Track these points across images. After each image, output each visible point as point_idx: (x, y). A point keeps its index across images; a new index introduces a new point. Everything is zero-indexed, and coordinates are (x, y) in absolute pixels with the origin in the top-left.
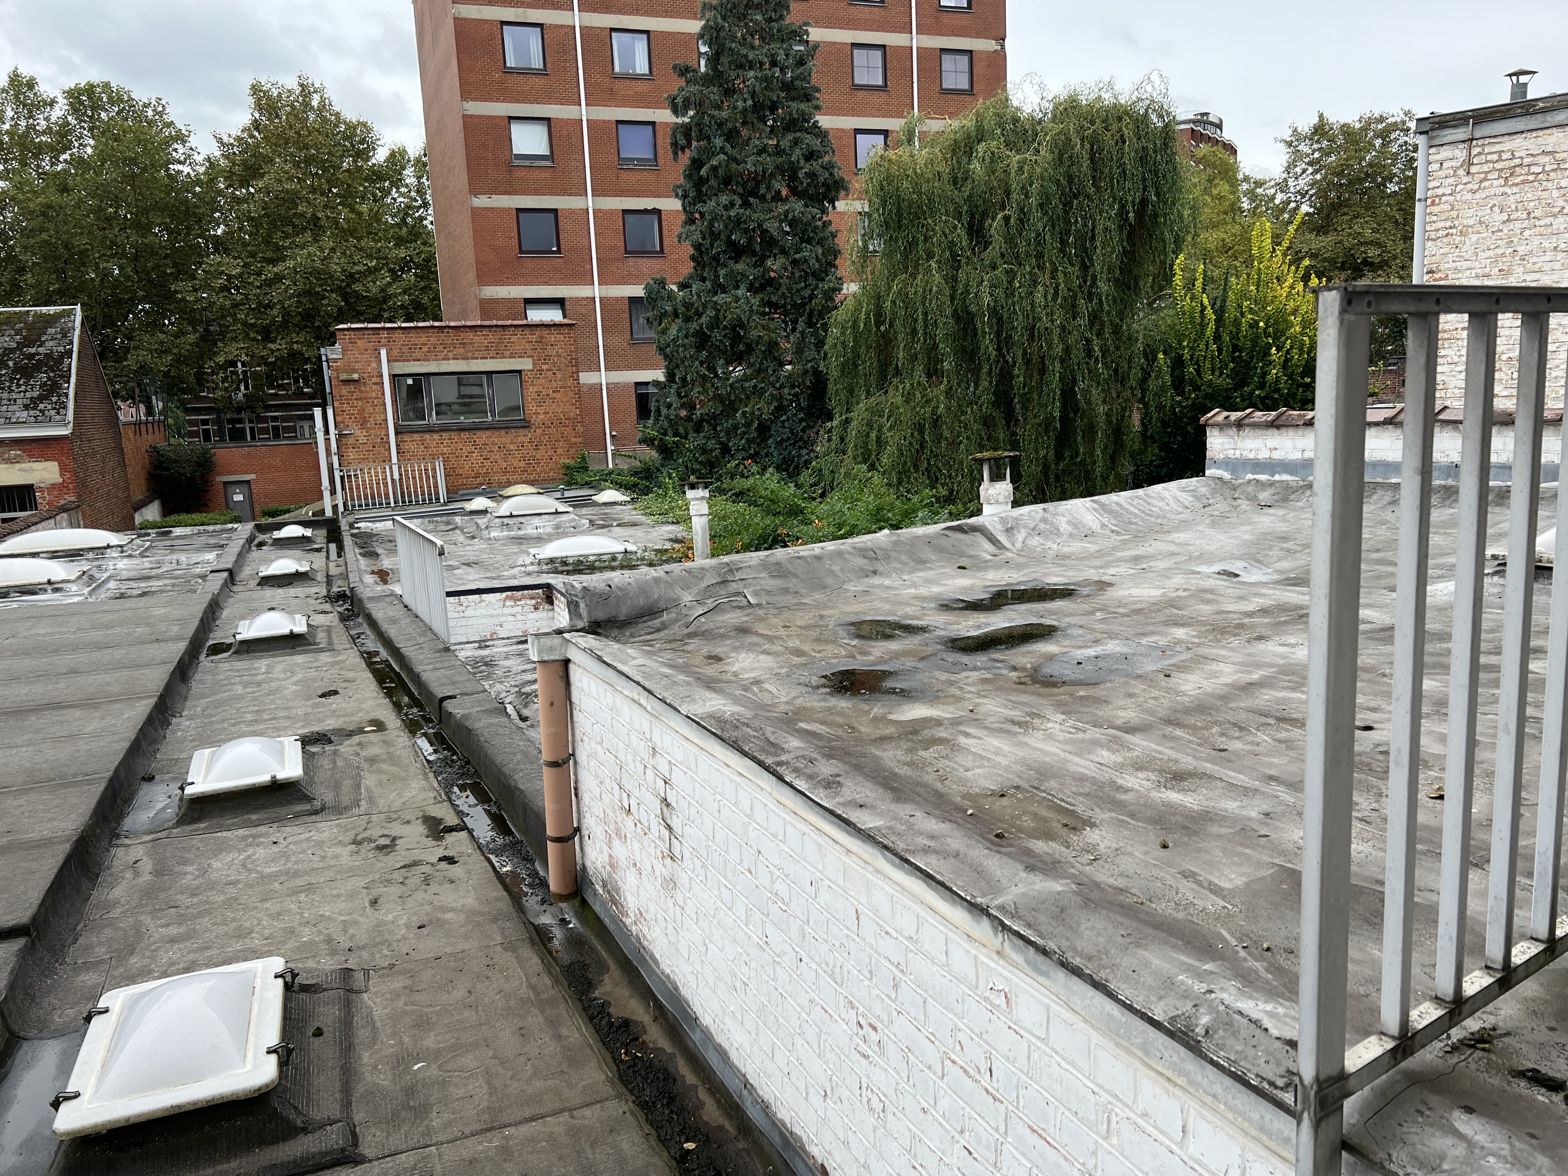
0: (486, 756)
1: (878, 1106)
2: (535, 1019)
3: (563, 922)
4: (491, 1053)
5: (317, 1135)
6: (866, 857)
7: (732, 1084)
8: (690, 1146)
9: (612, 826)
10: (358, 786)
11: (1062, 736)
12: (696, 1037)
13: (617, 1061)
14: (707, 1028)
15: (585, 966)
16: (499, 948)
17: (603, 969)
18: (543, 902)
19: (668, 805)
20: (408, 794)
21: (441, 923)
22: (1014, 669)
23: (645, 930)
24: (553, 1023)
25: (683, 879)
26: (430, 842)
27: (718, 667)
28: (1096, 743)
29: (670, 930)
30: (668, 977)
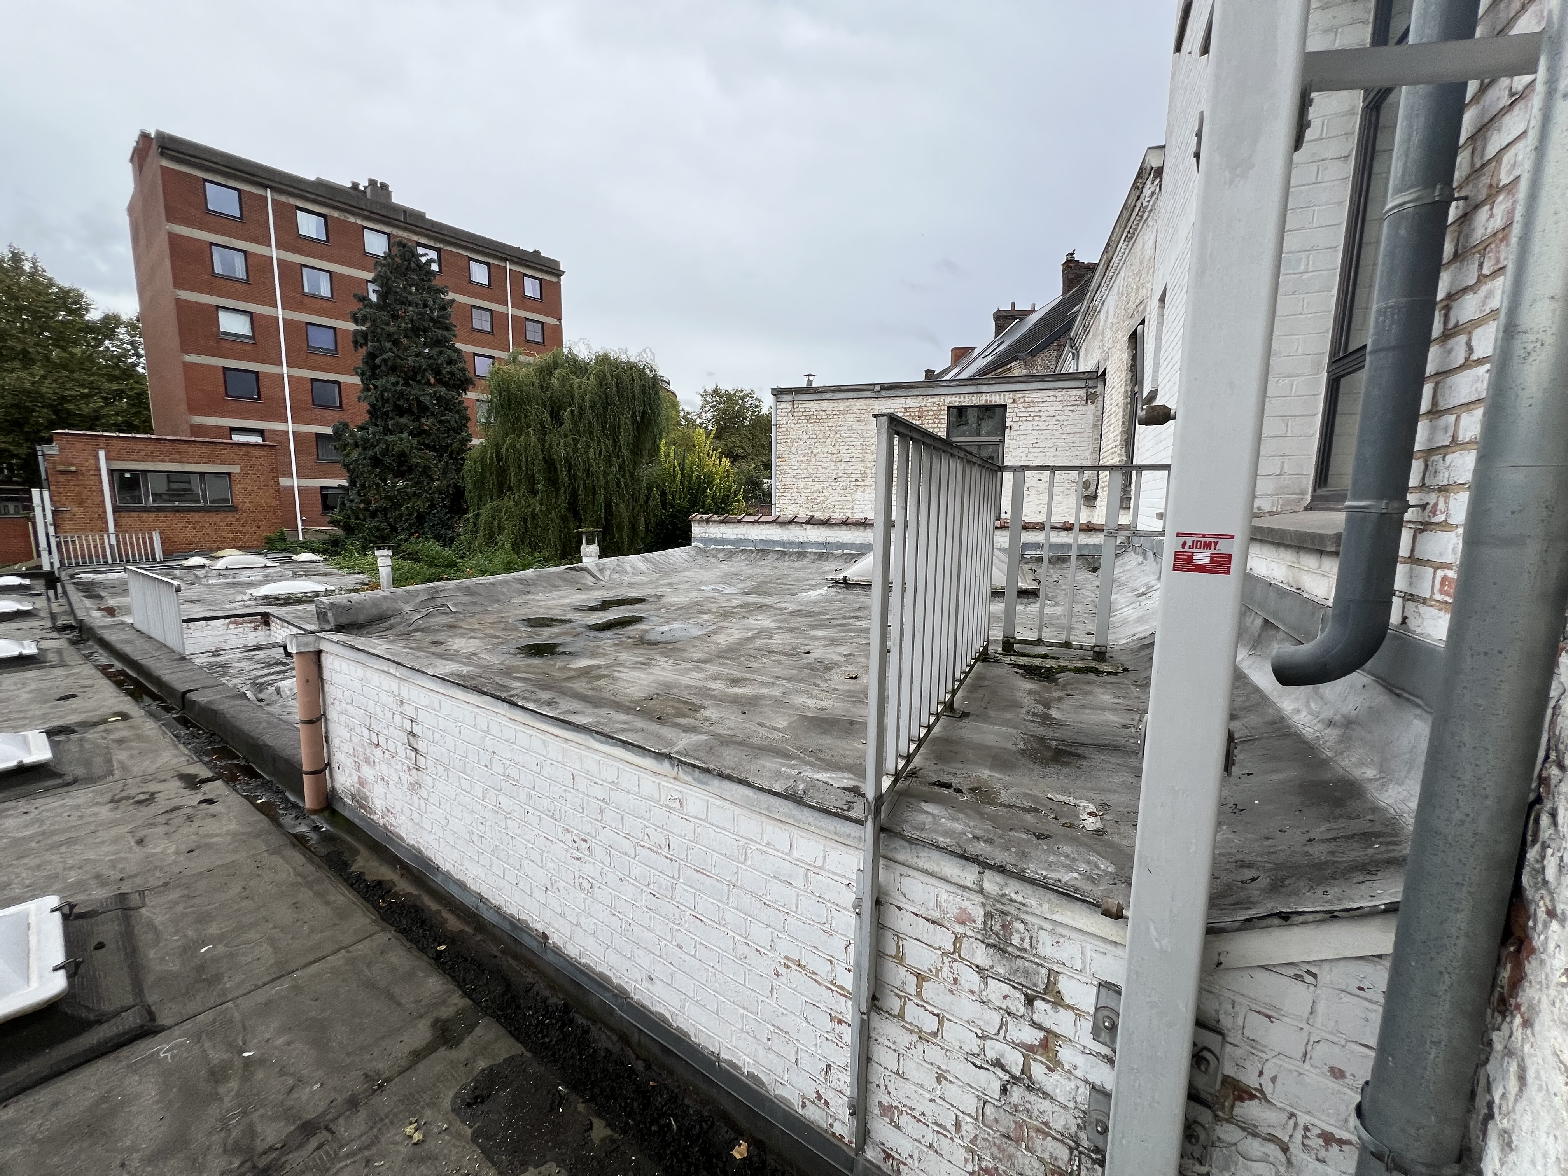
0: (233, 727)
1: (586, 885)
2: (305, 895)
3: (316, 829)
4: (271, 926)
5: (112, 1022)
6: (580, 741)
7: (469, 902)
8: (442, 947)
9: (361, 758)
10: (110, 761)
11: (670, 668)
12: (439, 879)
13: (377, 908)
14: (448, 872)
15: (340, 854)
16: (265, 854)
17: (356, 852)
18: (297, 818)
19: (414, 735)
20: (160, 762)
21: (209, 846)
22: (630, 638)
23: (392, 820)
24: (320, 895)
25: (428, 781)
26: (188, 792)
27: (443, 647)
28: (689, 669)
29: (416, 816)
30: (413, 846)
